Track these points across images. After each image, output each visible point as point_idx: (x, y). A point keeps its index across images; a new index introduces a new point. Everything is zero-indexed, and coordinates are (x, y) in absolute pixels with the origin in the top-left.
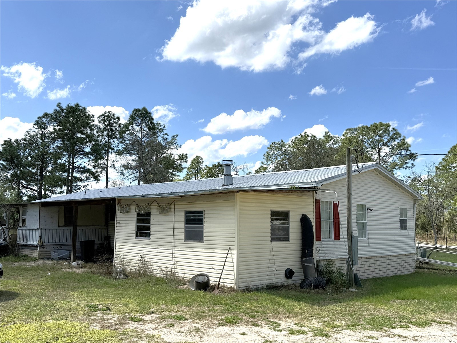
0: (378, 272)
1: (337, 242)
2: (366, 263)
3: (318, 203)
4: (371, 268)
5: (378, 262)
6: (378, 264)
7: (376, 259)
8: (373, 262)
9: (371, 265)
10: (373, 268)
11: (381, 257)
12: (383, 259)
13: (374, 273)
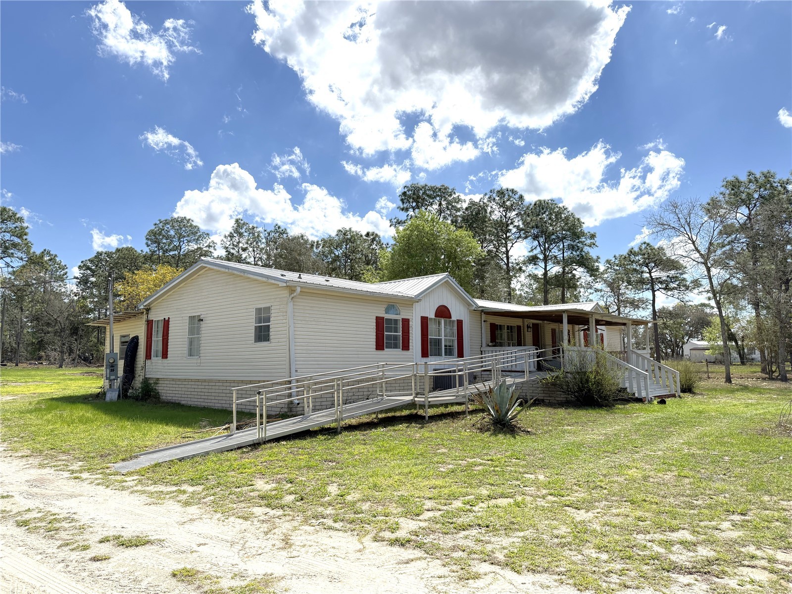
0: (213, 401)
1: (165, 361)
2: (196, 387)
3: (149, 323)
4: (203, 394)
5: (213, 387)
6: (213, 391)
7: (210, 384)
8: (206, 387)
9: (203, 390)
10: (206, 394)
11: (219, 381)
12: (221, 384)
13: (206, 401)
